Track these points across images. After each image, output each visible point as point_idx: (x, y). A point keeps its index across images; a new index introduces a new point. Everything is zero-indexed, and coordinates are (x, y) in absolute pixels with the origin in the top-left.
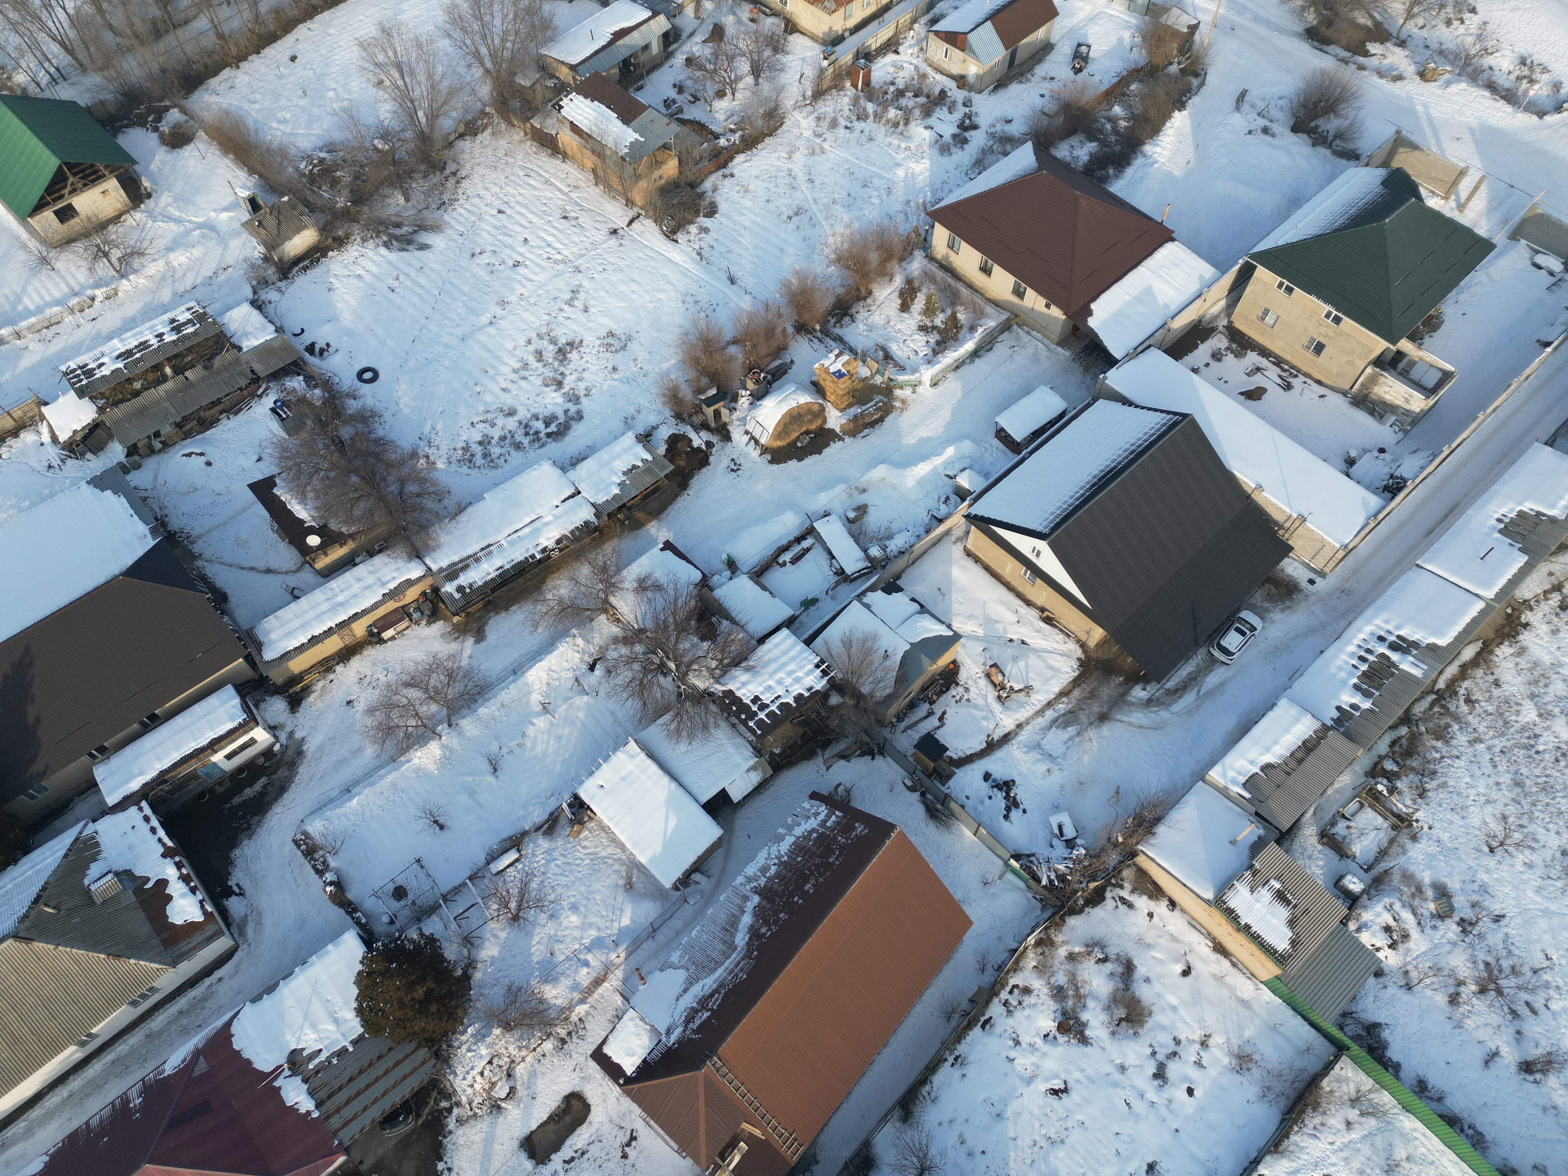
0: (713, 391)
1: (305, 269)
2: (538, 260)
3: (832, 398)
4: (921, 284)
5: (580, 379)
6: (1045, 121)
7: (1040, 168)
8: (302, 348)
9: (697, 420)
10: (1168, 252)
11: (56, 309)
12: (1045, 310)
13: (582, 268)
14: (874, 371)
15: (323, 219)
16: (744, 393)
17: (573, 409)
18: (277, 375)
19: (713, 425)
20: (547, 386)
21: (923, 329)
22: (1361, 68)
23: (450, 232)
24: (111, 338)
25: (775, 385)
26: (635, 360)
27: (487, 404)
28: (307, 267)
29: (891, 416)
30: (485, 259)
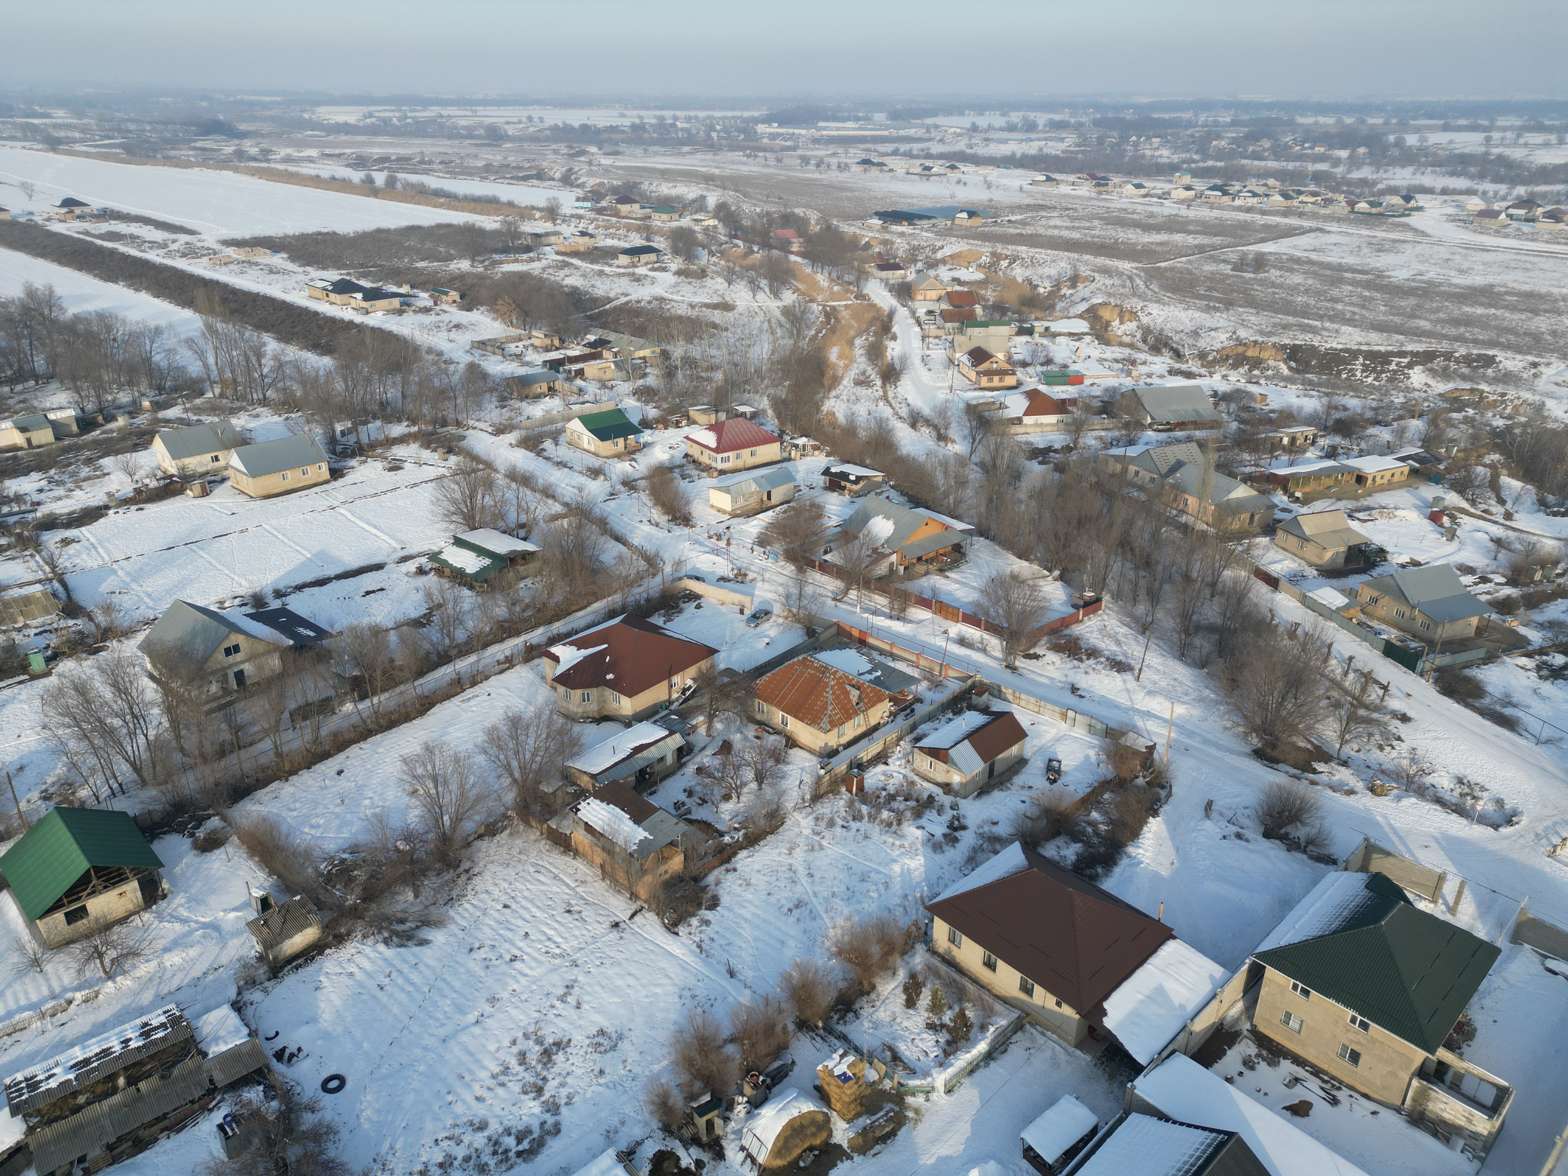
0: (707, 1098)
1: (297, 968)
2: (536, 955)
3: (838, 1106)
4: (926, 979)
5: (562, 1085)
6: (1029, 824)
7: (1031, 866)
8: (272, 1052)
9: (687, 1133)
10: (1171, 949)
11: (27, 1014)
12: (1057, 1008)
13: (579, 962)
14: (882, 1074)
15: (328, 916)
16: (740, 1099)
17: (550, 1120)
18: (235, 1086)
19: (705, 1139)
20: (525, 1093)
21: (931, 1027)
22: (1313, 783)
23: (452, 927)
24: (72, 1045)
25: (775, 1090)
26: (624, 1061)
27: (457, 1116)
28: (300, 966)
29: (904, 1129)
30: (482, 954)
